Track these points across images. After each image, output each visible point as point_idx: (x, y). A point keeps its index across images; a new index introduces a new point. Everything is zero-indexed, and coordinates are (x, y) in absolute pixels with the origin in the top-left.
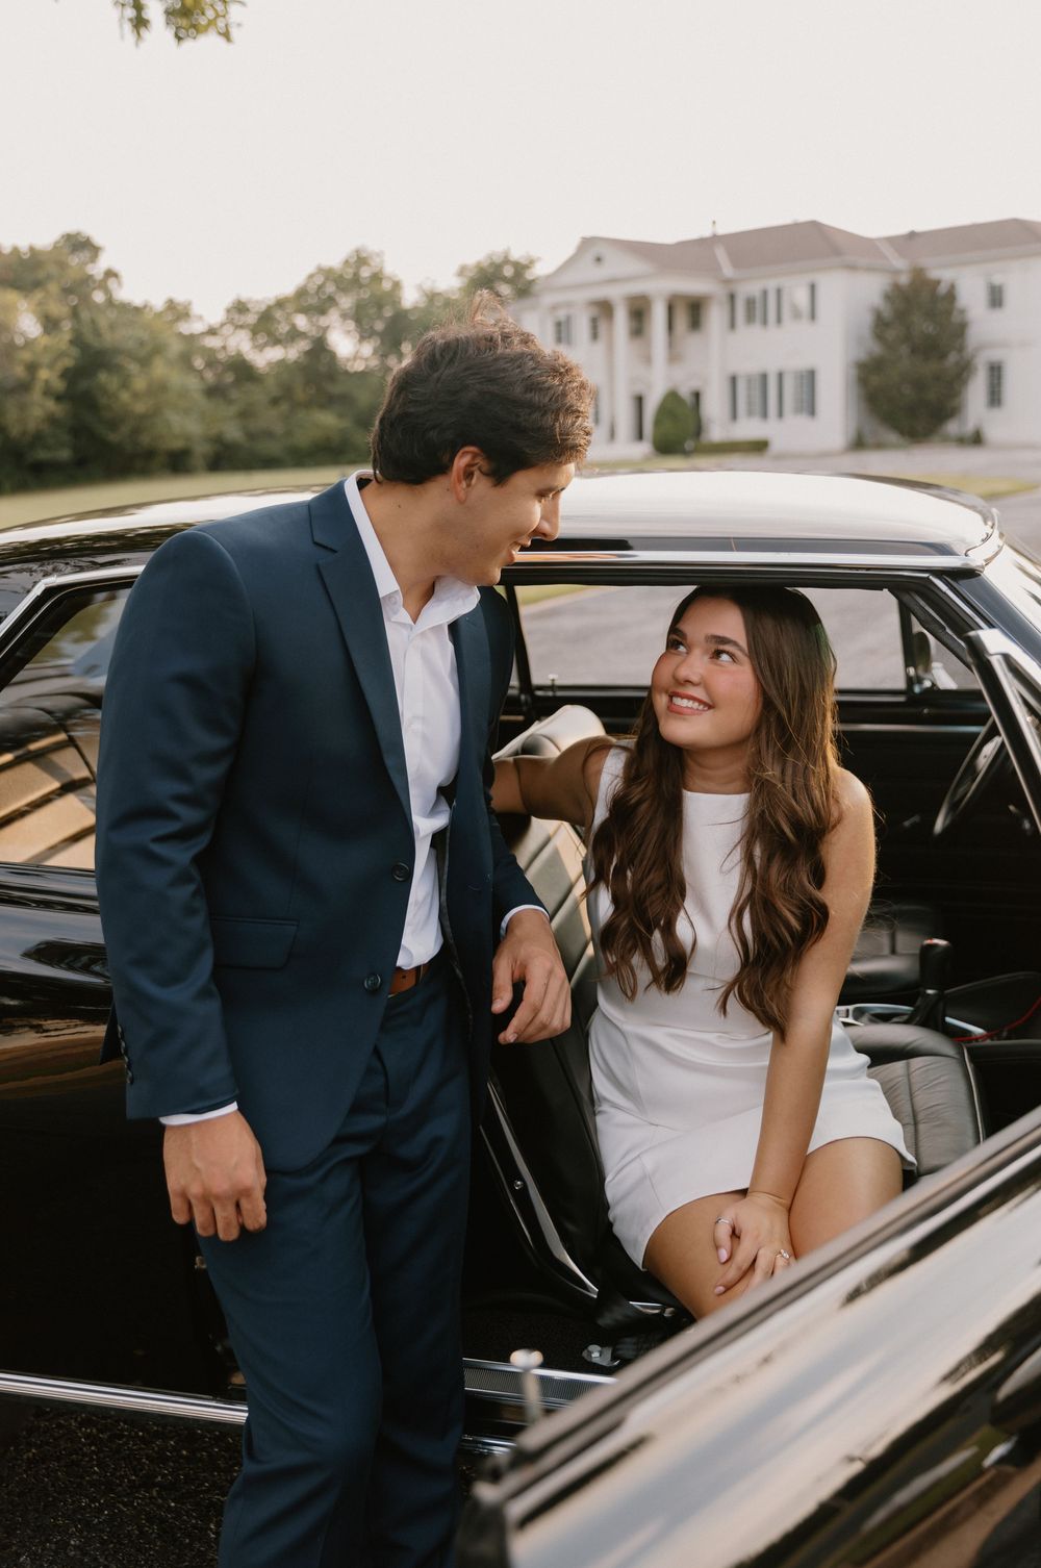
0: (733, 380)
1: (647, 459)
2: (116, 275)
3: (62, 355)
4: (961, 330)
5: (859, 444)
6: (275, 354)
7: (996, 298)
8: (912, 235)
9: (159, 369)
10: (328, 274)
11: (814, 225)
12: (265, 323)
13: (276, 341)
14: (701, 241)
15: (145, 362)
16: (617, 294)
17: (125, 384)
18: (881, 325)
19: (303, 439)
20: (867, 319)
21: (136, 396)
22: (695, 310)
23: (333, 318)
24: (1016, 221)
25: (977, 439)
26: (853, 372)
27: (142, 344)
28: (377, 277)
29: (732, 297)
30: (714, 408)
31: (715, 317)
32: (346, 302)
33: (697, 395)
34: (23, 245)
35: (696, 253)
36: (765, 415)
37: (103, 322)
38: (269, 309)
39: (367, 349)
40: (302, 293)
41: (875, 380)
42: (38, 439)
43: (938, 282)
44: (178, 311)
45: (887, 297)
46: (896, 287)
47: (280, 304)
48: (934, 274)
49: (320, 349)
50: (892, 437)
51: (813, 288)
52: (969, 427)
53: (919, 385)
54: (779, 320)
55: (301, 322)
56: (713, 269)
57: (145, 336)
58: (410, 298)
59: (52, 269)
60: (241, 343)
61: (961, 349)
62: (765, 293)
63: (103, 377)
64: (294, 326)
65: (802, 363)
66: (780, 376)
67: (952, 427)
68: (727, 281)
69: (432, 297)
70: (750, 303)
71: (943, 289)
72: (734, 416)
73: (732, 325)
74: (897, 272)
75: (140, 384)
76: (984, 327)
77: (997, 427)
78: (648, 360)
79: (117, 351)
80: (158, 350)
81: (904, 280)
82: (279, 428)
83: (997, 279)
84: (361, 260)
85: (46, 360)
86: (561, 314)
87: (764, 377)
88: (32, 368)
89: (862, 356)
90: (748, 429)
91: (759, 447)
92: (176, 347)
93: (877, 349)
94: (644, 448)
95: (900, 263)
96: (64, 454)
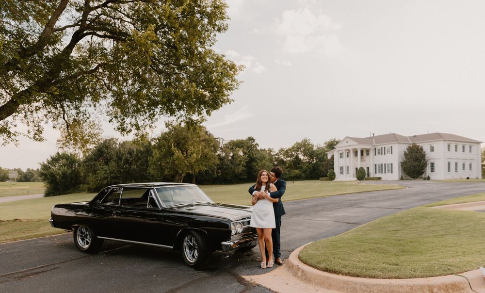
0: (376, 165)
1: (356, 180)
2: (258, 145)
3: (246, 159)
4: (424, 156)
5: (402, 179)
6: (289, 159)
7: (432, 149)
8: (415, 136)
9: (264, 161)
10: (298, 144)
11: (394, 134)
12: (287, 153)
13: (288, 156)
14: (371, 137)
15: (261, 160)
16: (351, 148)
17: (257, 165)
18: (405, 154)
19: (292, 175)
20: (404, 154)
21: (259, 166)
22: (368, 151)
23: (299, 152)
24: (438, 133)
25: (428, 178)
26: (400, 164)
27: (261, 157)
28: (309, 144)
29: (375, 149)
30: (372, 171)
31: (372, 153)
32: (302, 149)
33: (368, 168)
34: (241, 139)
35: (368, 140)
36: (382, 173)
37: (254, 153)
38: (287, 150)
39: (306, 158)
40: (293, 148)
41: (404, 166)
42: (241, 174)
43: (419, 146)
44: (270, 151)
45: (407, 149)
46: (409, 147)
47: (290, 150)
48: (418, 145)
49: (297, 157)
50: (410, 178)
51: (392, 147)
52: (427, 176)
53: (415, 167)
54: (385, 154)
55: (293, 153)
56: (371, 143)
57: (262, 155)
58: (315, 148)
59: (246, 144)
60: (282, 157)
61: (424, 160)
62: (382, 148)
63: (253, 163)
64: (292, 154)
65: (389, 162)
66: (385, 164)
67: (423, 176)
68: (374, 146)
69: (318, 148)
70: (379, 150)
71: (419, 148)
72: (376, 173)
73: (375, 155)
74: (411, 144)
75: (260, 164)
76: (429, 155)
77: (433, 176)
78: (357, 161)
79: (256, 158)
80: (264, 158)
81: (411, 146)
82: (287, 173)
83: (433, 146)
84: (305, 141)
85: (243, 160)
86: (341, 152)
87: (382, 164)
88: (240, 161)
89: (402, 161)
90: (378, 175)
91: (379, 179)
92: (268, 157)
93: (405, 160)
94: (356, 179)
95: (411, 143)
96: (245, 177)
